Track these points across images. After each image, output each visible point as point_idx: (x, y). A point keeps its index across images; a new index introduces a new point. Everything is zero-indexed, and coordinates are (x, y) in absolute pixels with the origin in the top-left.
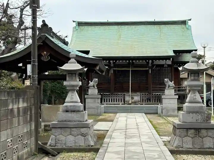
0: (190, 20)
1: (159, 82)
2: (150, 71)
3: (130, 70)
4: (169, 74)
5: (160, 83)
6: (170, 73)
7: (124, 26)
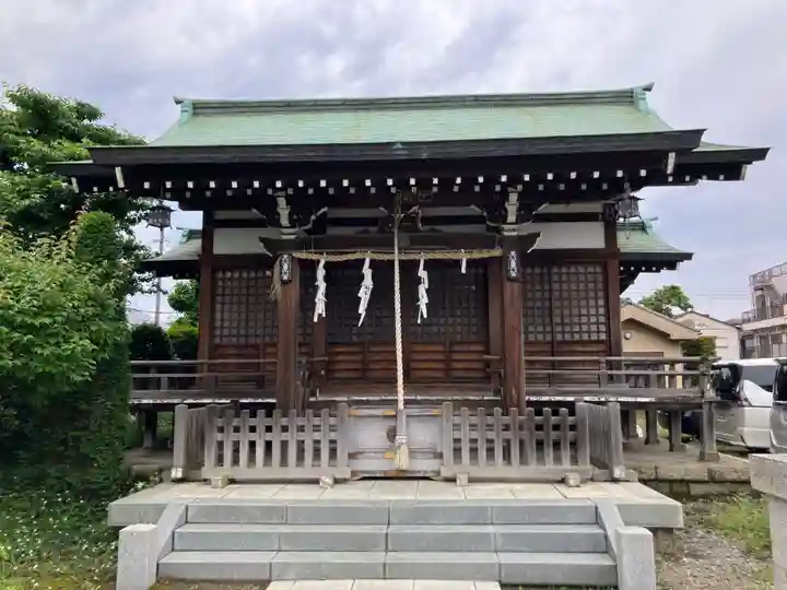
0: (648, 89)
1: (549, 338)
2: (513, 264)
3: (392, 262)
4: (596, 299)
5: (552, 343)
6: (601, 294)
7: (379, 113)
